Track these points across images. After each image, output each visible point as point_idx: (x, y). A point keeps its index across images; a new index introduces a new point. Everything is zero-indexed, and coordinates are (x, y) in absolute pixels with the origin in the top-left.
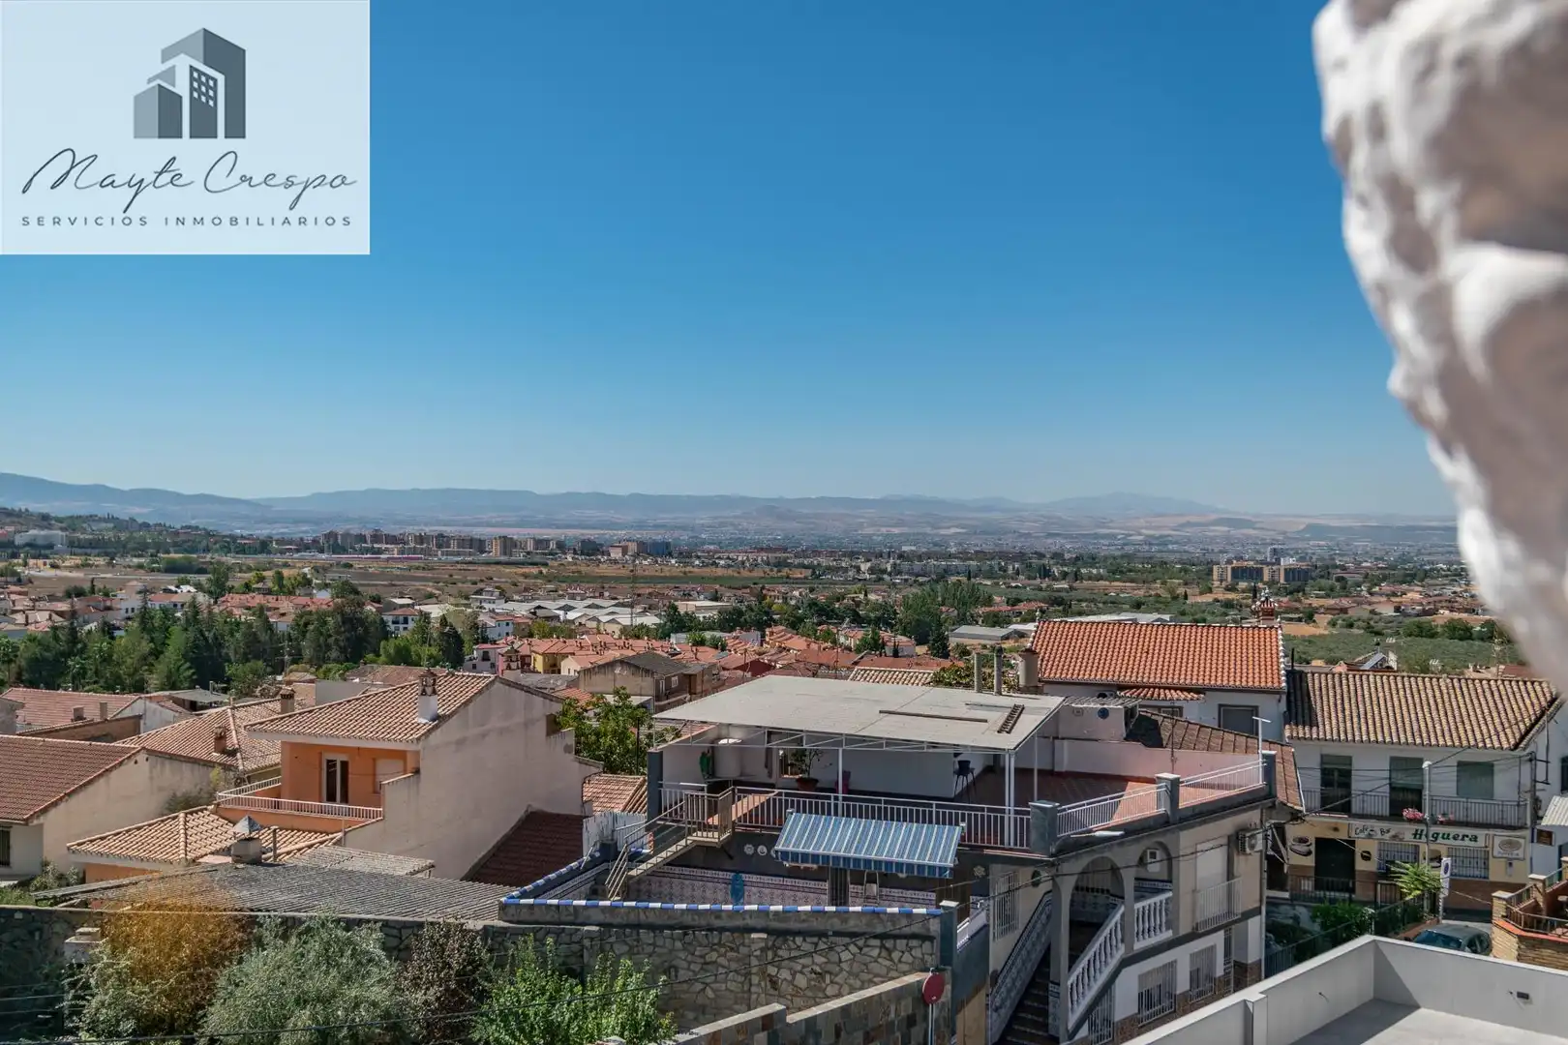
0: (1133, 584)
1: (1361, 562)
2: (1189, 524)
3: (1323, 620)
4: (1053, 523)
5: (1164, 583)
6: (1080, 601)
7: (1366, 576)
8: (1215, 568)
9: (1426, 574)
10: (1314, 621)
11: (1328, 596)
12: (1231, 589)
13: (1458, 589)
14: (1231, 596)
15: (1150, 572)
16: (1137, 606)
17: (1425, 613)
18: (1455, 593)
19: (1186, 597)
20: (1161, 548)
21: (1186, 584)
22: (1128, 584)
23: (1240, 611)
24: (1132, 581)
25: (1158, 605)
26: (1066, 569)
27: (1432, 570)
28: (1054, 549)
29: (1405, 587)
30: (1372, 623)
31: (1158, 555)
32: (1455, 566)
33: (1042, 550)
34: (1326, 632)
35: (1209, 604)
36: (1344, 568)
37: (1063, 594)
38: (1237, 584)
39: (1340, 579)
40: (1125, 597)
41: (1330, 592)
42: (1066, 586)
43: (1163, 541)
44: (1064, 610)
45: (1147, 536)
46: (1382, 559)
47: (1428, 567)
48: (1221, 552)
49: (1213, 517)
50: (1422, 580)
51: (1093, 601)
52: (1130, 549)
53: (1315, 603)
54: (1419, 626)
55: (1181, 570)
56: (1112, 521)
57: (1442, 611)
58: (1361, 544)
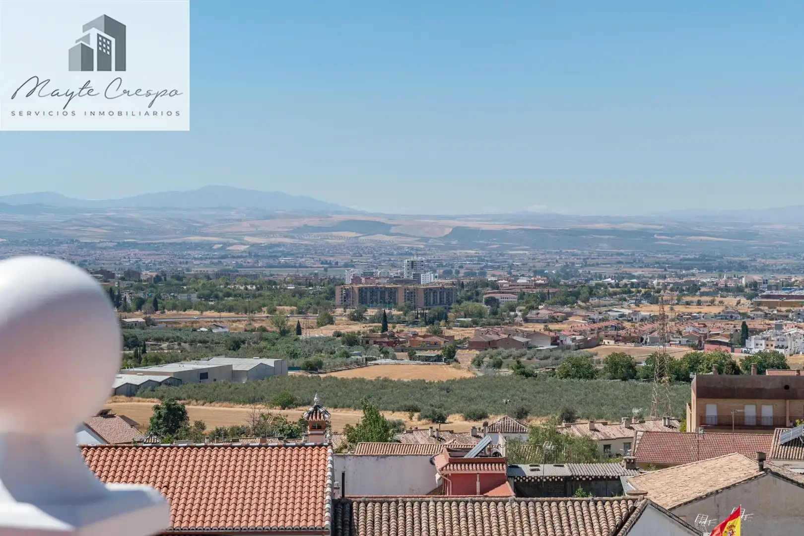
0: (233, 314)
1: (517, 277)
2: (306, 229)
3: (466, 356)
4: (125, 229)
5: (272, 311)
6: (158, 340)
7: (522, 296)
8: (338, 289)
9: (592, 292)
10: (456, 361)
11: (475, 323)
12: (357, 318)
13: (627, 312)
14: (356, 328)
15: (255, 297)
16: (236, 346)
17: (587, 344)
18: (622, 316)
19: (299, 331)
20: (271, 261)
21: (300, 312)
22: (224, 314)
23: (366, 349)
24: (230, 310)
25: (263, 344)
26: (141, 295)
27: (598, 286)
28: (127, 265)
29: (567, 309)
30: (523, 360)
31: (267, 271)
32: (625, 281)
33: (110, 268)
34: (468, 375)
35: (328, 340)
36: (495, 286)
37: (136, 331)
38: (366, 310)
39: (491, 301)
40: (219, 334)
41: (477, 319)
42: (141, 320)
43: (272, 253)
44: (136, 355)
45: (253, 245)
46: (541, 273)
47: (593, 283)
48: (346, 266)
49: (337, 218)
50: (586, 300)
51: (178, 340)
52: (229, 264)
53: (457, 333)
54: (577, 365)
55: (294, 293)
56: (205, 225)
57: (606, 341)
58: (520, 253)
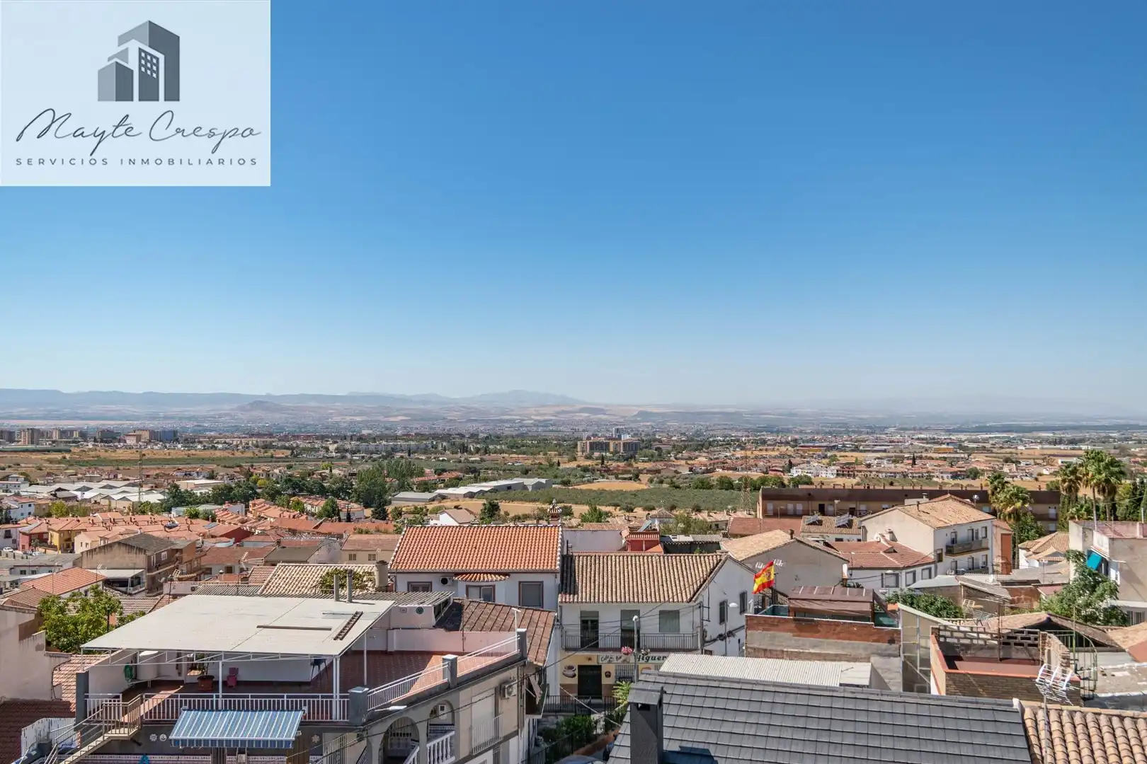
0: (525, 456)
1: (672, 437)
2: (564, 412)
3: (644, 478)
4: (471, 412)
5: (545, 454)
6: (487, 469)
7: (674, 446)
8: (579, 443)
9: (710, 444)
10: (639, 480)
11: (650, 460)
12: (589, 458)
13: (728, 454)
14: (588, 463)
15: (536, 447)
16: (526, 472)
17: (708, 471)
18: (726, 456)
19: (559, 464)
20: (545, 428)
21: (560, 455)
22: (520, 456)
23: (593, 474)
24: (524, 453)
25: (540, 471)
26: (478, 446)
27: (714, 441)
28: (472, 431)
29: (697, 453)
30: (675, 479)
31: (543, 434)
32: (728, 438)
33: (463, 432)
34: (645, 487)
35: (573, 469)
36: (660, 441)
37: (476, 465)
38: (593, 454)
39: (657, 449)
40: (518, 466)
41: (651, 458)
42: (478, 459)
43: (545, 424)
44: (475, 477)
45: (535, 421)
46: (684, 434)
47: (711, 439)
48: (584, 431)
49: (578, 407)
50: (707, 448)
51: (497, 469)
52: (524, 430)
53: (641, 465)
54: (702, 482)
55: (556, 445)
56: (512, 410)
57: (717, 470)
58: (673, 424)
